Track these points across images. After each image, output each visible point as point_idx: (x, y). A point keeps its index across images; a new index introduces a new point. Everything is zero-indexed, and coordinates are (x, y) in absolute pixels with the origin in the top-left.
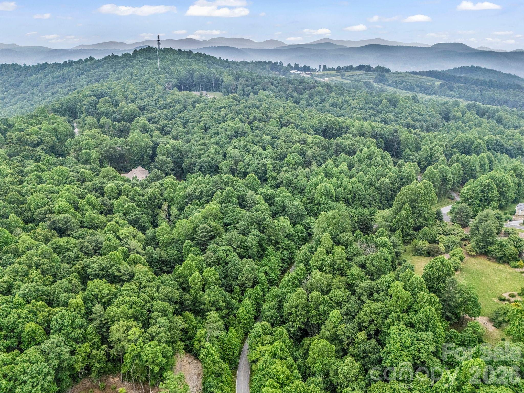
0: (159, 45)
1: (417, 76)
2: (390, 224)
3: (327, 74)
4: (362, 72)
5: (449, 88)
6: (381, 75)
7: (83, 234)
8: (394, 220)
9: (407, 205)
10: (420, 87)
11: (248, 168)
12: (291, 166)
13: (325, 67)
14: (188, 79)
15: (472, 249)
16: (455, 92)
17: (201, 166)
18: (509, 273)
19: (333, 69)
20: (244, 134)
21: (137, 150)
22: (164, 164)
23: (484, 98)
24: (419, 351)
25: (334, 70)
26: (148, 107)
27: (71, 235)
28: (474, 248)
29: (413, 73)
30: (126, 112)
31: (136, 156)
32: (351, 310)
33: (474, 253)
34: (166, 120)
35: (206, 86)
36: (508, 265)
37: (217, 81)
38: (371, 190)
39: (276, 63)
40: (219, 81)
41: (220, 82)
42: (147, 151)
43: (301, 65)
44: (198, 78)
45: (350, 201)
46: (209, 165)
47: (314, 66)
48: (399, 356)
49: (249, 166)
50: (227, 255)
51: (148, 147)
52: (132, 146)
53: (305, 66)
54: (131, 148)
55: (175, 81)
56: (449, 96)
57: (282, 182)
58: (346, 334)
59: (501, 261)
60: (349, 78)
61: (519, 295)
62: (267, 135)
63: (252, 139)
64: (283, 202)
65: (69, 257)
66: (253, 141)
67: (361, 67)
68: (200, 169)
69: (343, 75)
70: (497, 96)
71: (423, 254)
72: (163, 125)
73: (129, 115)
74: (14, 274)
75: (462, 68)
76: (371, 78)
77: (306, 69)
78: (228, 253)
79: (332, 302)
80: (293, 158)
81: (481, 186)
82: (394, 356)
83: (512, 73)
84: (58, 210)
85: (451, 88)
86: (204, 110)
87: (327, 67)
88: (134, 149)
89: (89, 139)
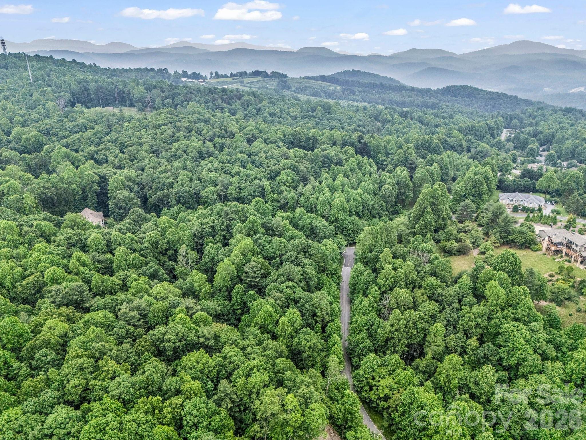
0: (4, 49)
1: (314, 81)
2: (413, 230)
3: (224, 82)
4: (259, 78)
5: (350, 92)
6: (282, 81)
7: (109, 303)
8: (417, 225)
9: (429, 209)
10: (325, 92)
11: (240, 193)
12: (288, 184)
13: (216, 73)
14: (82, 92)
15: (497, 241)
16: (357, 96)
17: (178, 197)
18: (535, 257)
19: (226, 76)
20: (210, 155)
21: (77, 187)
22: (129, 201)
23: (384, 101)
24: (538, 342)
25: (228, 77)
26: (54, 131)
27: (92, 308)
28: (498, 239)
29: (306, 78)
30: (28, 139)
31: (76, 195)
32: (452, 319)
33: (499, 245)
34: (90, 145)
35: (107, 100)
36: (530, 250)
37: (121, 94)
38: (377, 199)
39: (160, 70)
40: (124, 93)
41: (125, 95)
42: (92, 187)
43: (190, 72)
44: (96, 90)
45: (361, 213)
46: (189, 194)
47: (205, 72)
48: (524, 351)
49: (240, 189)
50: (294, 292)
51: (93, 182)
52: (70, 183)
53: (194, 73)
54: (70, 186)
55: (67, 96)
56: (354, 101)
57: (287, 203)
58: (459, 345)
59: (523, 247)
60: (248, 85)
61: (556, 274)
62: (241, 152)
63: (227, 159)
64: (311, 224)
65: (118, 334)
66: (229, 161)
67: (257, 73)
68: (178, 202)
69: (241, 83)
70: (395, 98)
71: (454, 254)
72: (90, 152)
73: (33, 143)
74: (80, 373)
75: (345, 72)
76: (272, 85)
77: (196, 76)
78: (294, 290)
79: (427, 317)
80: (288, 176)
81: (472, 182)
82: (520, 352)
83: (389, 76)
84: (52, 279)
85: (353, 93)
86: (138, 129)
87: (220, 74)
88: (74, 186)
89: (9, 180)
